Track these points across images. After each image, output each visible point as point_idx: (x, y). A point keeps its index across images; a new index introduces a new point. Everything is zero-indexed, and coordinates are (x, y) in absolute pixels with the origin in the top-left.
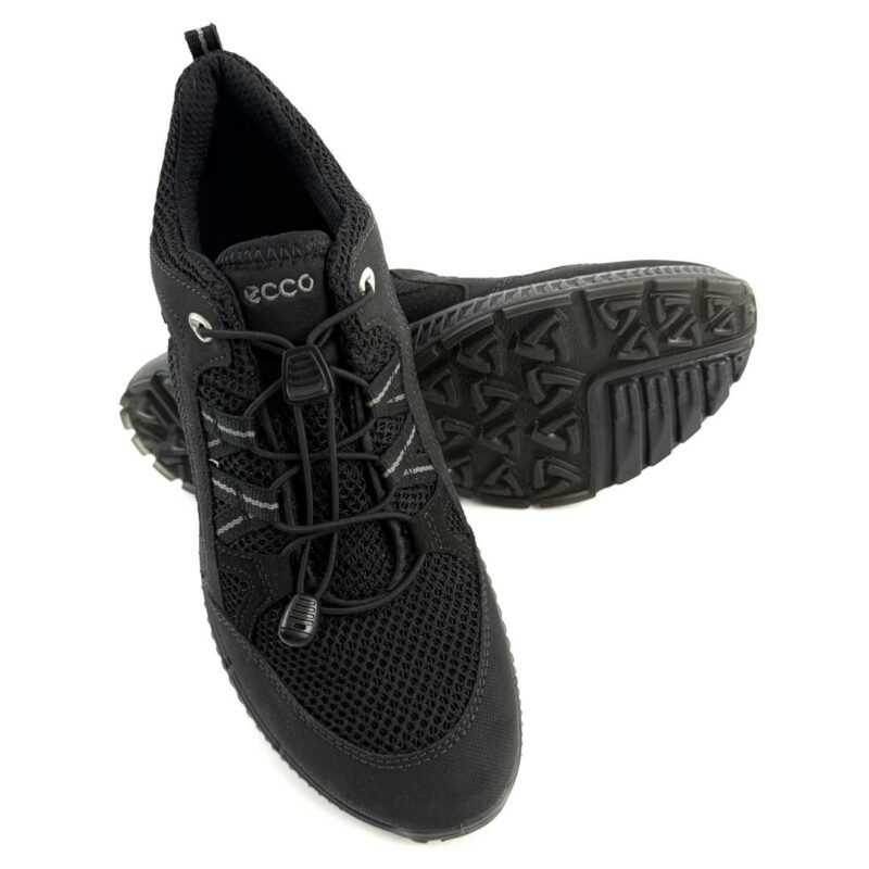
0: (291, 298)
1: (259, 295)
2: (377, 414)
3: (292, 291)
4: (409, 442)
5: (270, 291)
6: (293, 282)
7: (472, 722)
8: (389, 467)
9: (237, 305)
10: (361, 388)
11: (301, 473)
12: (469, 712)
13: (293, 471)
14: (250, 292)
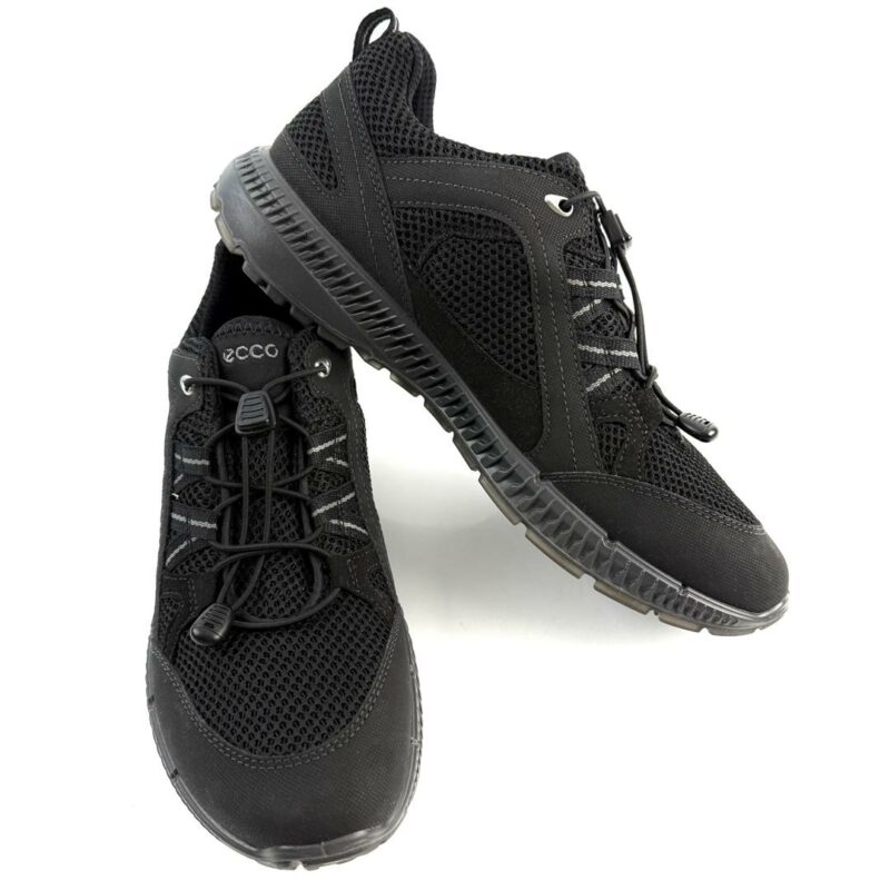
0: (258, 359)
1: (234, 355)
2: (315, 461)
3: (259, 354)
4: (344, 500)
5: (242, 353)
6: (261, 347)
7: (349, 738)
8: (319, 508)
9: (216, 361)
10: (303, 436)
11: (241, 499)
12: (350, 729)
13: (234, 498)
14: (228, 353)
